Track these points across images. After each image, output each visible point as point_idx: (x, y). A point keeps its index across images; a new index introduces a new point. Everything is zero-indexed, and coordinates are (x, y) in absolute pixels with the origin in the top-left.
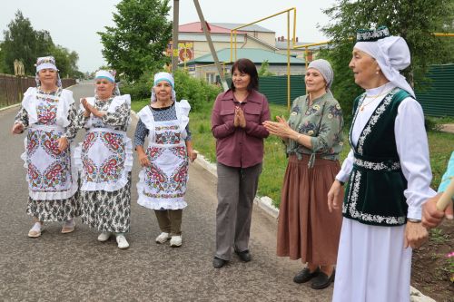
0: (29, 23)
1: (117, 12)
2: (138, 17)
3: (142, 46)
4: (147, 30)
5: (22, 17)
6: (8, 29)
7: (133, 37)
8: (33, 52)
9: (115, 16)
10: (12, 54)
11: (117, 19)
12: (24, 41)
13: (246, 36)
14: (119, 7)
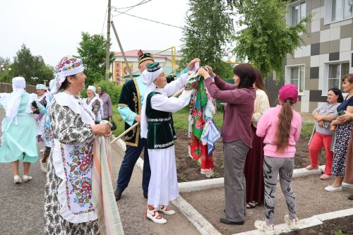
0: (29, 51)
1: (79, 46)
2: (91, 50)
3: (94, 66)
4: (97, 57)
5: (25, 48)
6: (16, 55)
7: (89, 62)
8: (31, 69)
9: (79, 49)
10: (18, 71)
11: (80, 51)
12: (26, 63)
13: (166, 59)
14: (81, 44)
